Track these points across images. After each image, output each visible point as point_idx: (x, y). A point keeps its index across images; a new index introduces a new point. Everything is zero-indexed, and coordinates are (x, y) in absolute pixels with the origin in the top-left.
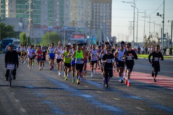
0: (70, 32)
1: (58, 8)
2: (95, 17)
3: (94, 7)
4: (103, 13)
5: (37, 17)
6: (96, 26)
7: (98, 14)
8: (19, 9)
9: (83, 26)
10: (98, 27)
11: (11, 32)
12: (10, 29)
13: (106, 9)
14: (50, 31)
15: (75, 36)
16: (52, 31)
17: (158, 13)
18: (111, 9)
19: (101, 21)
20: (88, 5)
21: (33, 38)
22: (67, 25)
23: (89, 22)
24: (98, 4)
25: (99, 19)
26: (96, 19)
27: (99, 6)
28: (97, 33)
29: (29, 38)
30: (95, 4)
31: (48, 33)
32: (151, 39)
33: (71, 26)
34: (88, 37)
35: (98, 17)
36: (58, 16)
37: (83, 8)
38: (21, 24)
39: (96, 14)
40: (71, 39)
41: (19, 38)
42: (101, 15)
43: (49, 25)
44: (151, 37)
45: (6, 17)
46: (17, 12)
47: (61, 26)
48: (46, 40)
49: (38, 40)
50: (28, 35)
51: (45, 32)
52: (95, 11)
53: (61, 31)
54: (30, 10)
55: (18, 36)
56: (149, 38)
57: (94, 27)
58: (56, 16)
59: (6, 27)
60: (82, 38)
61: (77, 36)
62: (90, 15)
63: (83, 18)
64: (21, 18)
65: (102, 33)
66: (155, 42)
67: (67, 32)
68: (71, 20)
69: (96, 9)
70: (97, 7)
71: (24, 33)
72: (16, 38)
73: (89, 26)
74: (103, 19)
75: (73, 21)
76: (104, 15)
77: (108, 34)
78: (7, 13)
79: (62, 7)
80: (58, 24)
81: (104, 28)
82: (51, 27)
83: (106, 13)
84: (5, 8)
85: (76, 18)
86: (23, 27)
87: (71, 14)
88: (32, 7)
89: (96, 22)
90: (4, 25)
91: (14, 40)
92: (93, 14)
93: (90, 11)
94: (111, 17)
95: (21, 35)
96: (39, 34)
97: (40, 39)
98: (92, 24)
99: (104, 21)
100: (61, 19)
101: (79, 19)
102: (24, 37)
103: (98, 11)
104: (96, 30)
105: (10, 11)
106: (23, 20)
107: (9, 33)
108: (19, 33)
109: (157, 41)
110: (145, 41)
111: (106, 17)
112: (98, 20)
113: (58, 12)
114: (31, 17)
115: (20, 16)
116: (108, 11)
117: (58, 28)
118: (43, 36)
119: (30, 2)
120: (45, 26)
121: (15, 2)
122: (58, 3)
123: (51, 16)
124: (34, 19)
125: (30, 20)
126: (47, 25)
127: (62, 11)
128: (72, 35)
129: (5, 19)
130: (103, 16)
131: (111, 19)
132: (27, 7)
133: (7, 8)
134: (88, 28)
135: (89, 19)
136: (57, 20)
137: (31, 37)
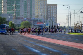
0: (36, 21)
1: (29, 8)
2: (48, 13)
3: (48, 8)
4: (53, 11)
5: (18, 13)
6: (49, 18)
7: (50, 12)
8: (9, 9)
9: (42, 18)
10: (50, 18)
11: (5, 21)
12: (4, 19)
13: (54, 9)
14: (25, 21)
15: (38, 23)
16: (26, 20)
17: (81, 12)
18: (57, 9)
19: (52, 15)
20: (45, 7)
21: (16, 24)
22: (34, 17)
23: (45, 16)
24: (50, 7)
26: (49, 14)
27: (51, 7)
28: (50, 22)
29: (14, 24)
30: (48, 7)
31: (24, 22)
32: (78, 25)
33: (36, 18)
34: (45, 24)
35: (50, 13)
36: (29, 13)
37: (42, 8)
38: (9, 17)
39: (49, 12)
40: (36, 25)
41: (9, 24)
42: (52, 12)
43: (24, 17)
44: (77, 23)
45: (2, 13)
46: (8, 10)
47: (31, 18)
48: (23, 25)
49: (19, 25)
50: (13, 23)
51: (22, 21)
52: (48, 10)
53: (31, 20)
54: (14, 9)
55: (8, 23)
56: (77, 24)
57: (48, 18)
58: (28, 13)
59: (2, 19)
60: (41, 24)
61: (39, 23)
62: (46, 12)
63: (42, 14)
64: (10, 14)
65: (52, 21)
66: (80, 26)
67: (34, 21)
68: (36, 15)
69: (49, 9)
70: (50, 8)
71: (11, 21)
72: (7, 24)
73: (45, 18)
74: (53, 14)
75: (37, 15)
76: (53, 12)
77: (55, 22)
78: (2, 11)
79: (31, 8)
80: (29, 17)
81: (53, 19)
82: (26, 18)
84: (1, 9)
85: (38, 14)
86: (11, 18)
87: (36, 12)
88: (16, 8)
89: (49, 16)
90: (1, 17)
91: (6, 25)
92: (47, 12)
93: (46, 10)
94: (57, 13)
95: (10, 23)
96: (19, 22)
97: (19, 24)
98: (47, 17)
99: (53, 15)
100: (31, 14)
101: (40, 14)
102: (11, 24)
103: (50, 10)
104: (49, 20)
105: (4, 10)
106: (11, 15)
107: (3, 21)
108: (8, 21)
109: (81, 25)
110: (75, 26)
112: (50, 15)
113: (29, 11)
114: (15, 13)
115: (9, 13)
116: (55, 10)
117: (29, 19)
118: (21, 23)
119: (14, 6)
120: (22, 18)
121: (7, 6)
122: (29, 6)
123: (25, 13)
124: (17, 14)
125: (14, 15)
126: (23, 17)
127: (31, 10)
128: (36, 23)
129: (1, 14)
131: (57, 14)
132: (13, 8)
133: (2, 9)
134: (45, 19)
135: (46, 14)
136: (29, 15)
137: (15, 24)
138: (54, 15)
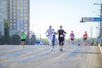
138: (24, 15)
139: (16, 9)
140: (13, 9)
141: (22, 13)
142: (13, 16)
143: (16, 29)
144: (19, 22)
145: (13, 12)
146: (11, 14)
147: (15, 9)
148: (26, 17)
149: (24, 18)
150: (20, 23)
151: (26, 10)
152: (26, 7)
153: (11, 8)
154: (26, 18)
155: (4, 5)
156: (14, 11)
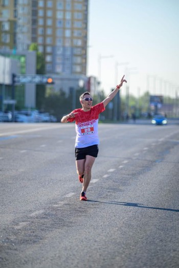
4: (64, 11)
7: (49, 13)
10: (49, 50)
13: (73, 1)
19: (59, 33)
25: (54, 28)
42: (59, 15)
74: (64, 29)
76: (68, 17)
83: (73, 11)
94: (86, 24)
99: (68, 33)
103: (49, 4)
111: (73, 23)
112: (49, 32)
116: (79, 6)
130: (64, 19)
131: (86, 28)
138: (72, 33)
139: (54, 19)
140: (45, 18)
141: (68, 29)
142: (44, 36)
143: (53, 72)
144: (59, 52)
145: (45, 27)
146: (40, 31)
147: (50, 18)
148: (78, 38)
149: (75, 41)
150: (63, 55)
151: (78, 20)
152: (79, 11)
153: (41, 13)
154: (80, 43)
155: (24, 5)
156: (49, 22)
